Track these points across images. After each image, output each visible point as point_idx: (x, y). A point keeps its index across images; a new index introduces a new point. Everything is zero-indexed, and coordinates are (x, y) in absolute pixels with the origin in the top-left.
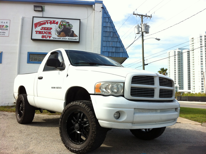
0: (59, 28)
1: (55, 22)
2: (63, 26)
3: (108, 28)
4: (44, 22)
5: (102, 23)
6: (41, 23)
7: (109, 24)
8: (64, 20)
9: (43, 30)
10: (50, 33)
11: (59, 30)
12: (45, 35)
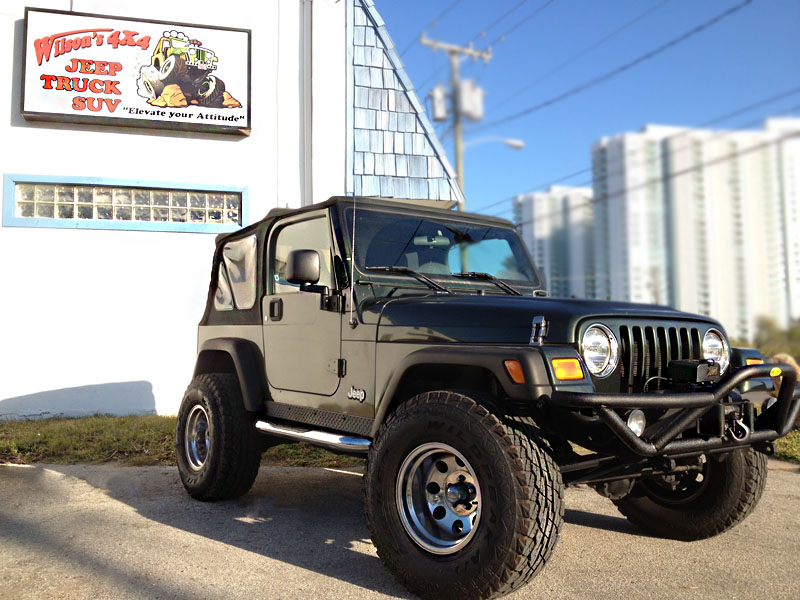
0: (157, 64)
1: (136, 39)
2: (172, 59)
4: (81, 36)
6: (68, 38)
8: (179, 29)
9: (77, 75)
10: (112, 87)
11: (153, 73)
12: (88, 94)
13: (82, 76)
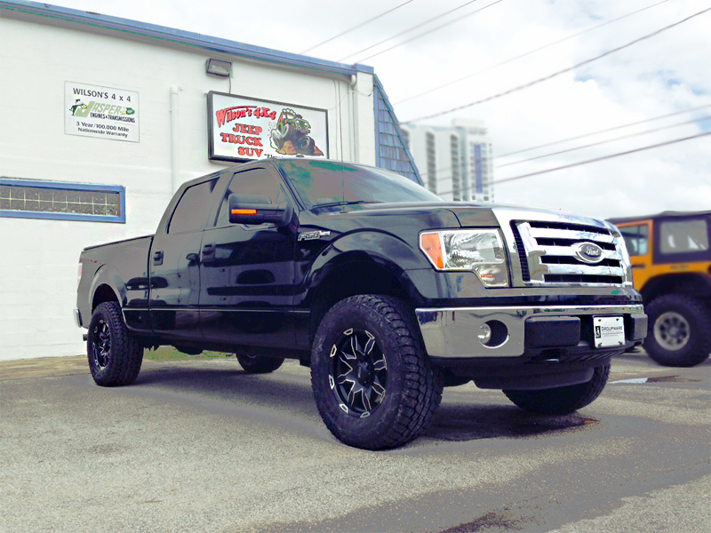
0: (279, 128)
1: (269, 112)
2: (287, 125)
3: (390, 138)
4: (240, 110)
5: (375, 123)
6: (236, 110)
7: (390, 126)
8: (291, 108)
9: (239, 133)
10: (257, 142)
11: (278, 134)
12: (245, 145)
13: (242, 134)
